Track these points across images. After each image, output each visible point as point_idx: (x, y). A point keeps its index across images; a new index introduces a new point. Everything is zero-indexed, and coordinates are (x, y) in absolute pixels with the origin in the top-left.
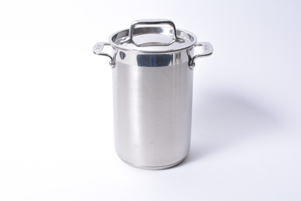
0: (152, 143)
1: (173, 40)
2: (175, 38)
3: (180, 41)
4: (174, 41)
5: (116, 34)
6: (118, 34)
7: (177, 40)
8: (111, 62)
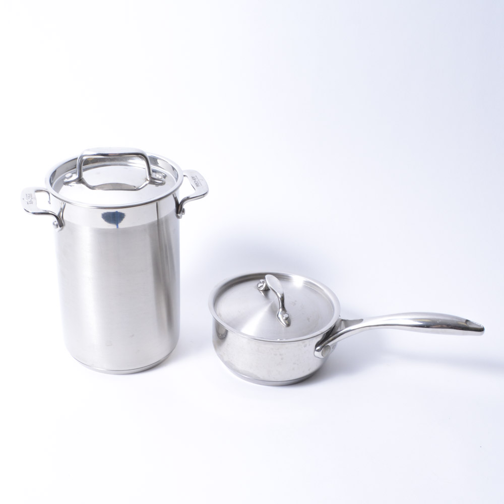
0: (133, 336)
1: (146, 181)
2: (148, 179)
3: (156, 182)
4: (148, 182)
5: (54, 170)
6: (55, 171)
7: (153, 181)
8: (56, 223)
